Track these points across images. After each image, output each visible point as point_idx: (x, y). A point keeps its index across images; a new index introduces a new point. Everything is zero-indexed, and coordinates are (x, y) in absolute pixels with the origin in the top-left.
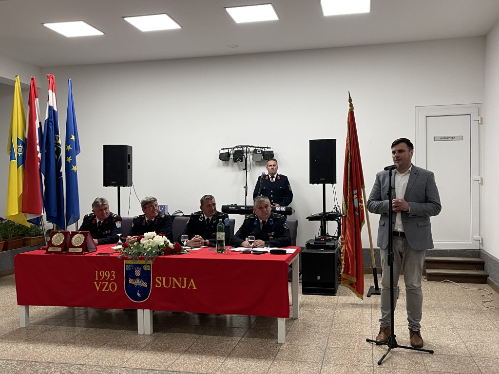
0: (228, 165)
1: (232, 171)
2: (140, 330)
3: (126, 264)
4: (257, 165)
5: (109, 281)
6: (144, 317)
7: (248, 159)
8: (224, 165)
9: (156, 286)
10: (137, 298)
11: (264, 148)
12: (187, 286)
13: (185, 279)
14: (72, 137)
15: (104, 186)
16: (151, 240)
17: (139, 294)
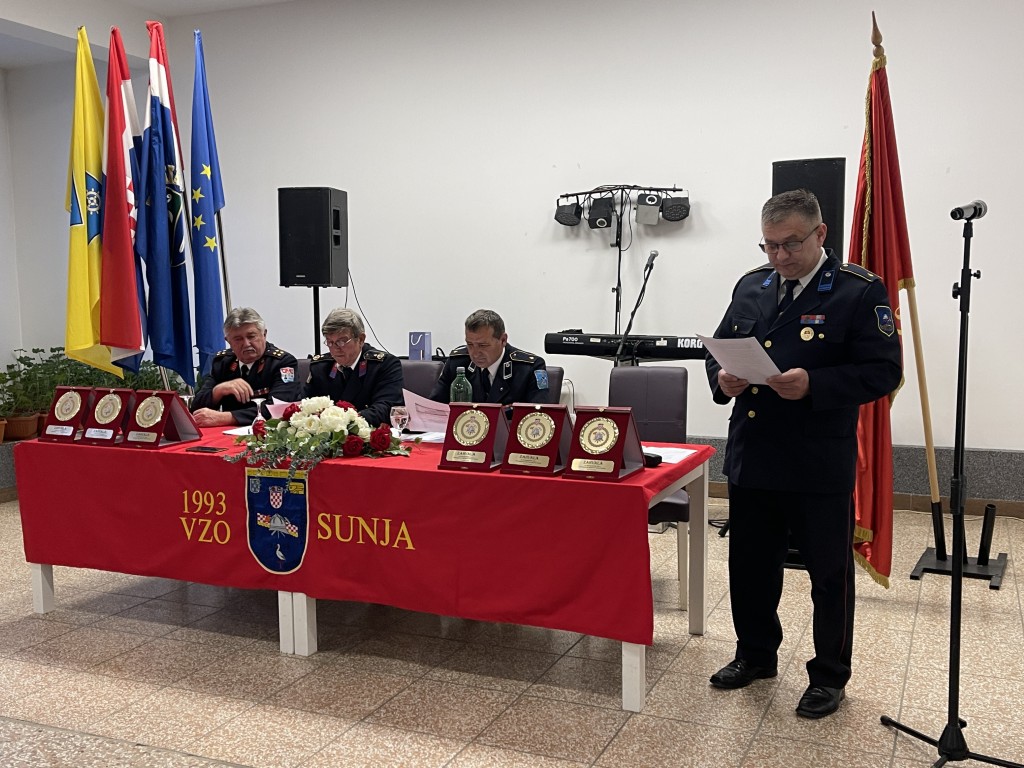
0: (577, 236)
1: (587, 250)
2: (285, 646)
3: (249, 477)
4: (647, 234)
5: (215, 519)
6: (295, 611)
7: (625, 218)
8: (567, 236)
9: (320, 536)
10: (274, 564)
11: (666, 190)
12: (392, 541)
13: (387, 521)
14: (203, 169)
15: (281, 285)
16: (315, 417)
17: (279, 554)
